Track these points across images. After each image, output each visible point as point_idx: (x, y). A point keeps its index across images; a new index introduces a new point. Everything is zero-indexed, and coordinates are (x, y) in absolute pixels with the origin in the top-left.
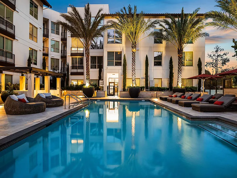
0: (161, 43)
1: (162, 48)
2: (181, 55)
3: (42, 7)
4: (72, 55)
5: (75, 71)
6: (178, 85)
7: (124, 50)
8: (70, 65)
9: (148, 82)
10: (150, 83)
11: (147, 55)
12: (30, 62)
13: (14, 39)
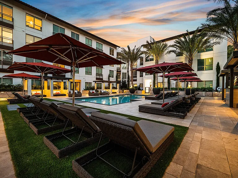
1: (182, 59)
2: (190, 64)
3: (116, 48)
12: (109, 76)
13: (103, 68)
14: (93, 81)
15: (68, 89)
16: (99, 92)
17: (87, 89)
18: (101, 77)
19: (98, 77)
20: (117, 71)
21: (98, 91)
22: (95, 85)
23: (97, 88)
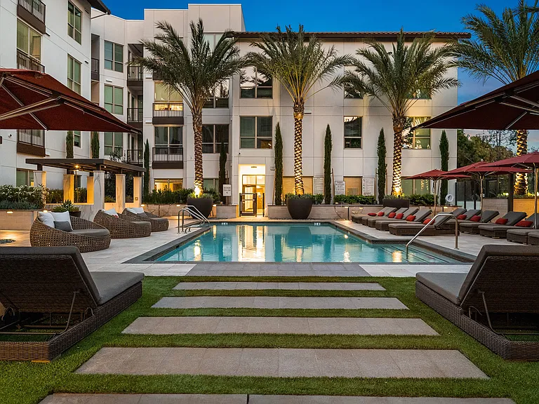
0: (361, 97)
1: (361, 109)
2: (399, 128)
3: (89, 12)
4: (156, 120)
5: (162, 158)
6: (393, 191)
7: (278, 114)
8: (152, 145)
9: (332, 184)
10: (336, 186)
11: (328, 126)
18: (37, 141)
19: (26, 139)
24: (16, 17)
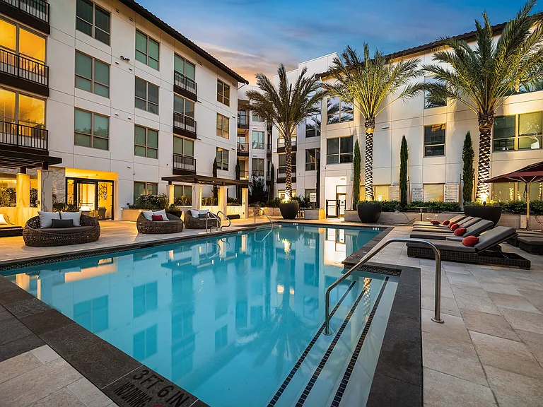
0: (444, 104)
1: (445, 116)
2: (485, 127)
3: (236, 85)
4: (279, 150)
5: (283, 175)
6: (477, 197)
7: (358, 132)
8: (276, 167)
10: (414, 193)
11: (404, 137)
12: (216, 167)
13: (196, 138)
14: (163, 179)
15: (39, 206)
16: (182, 218)
17: (140, 203)
18: (189, 167)
19: (180, 166)
20: (239, 154)
21: (179, 214)
22: (168, 193)
23: (177, 202)
24: (173, 93)
